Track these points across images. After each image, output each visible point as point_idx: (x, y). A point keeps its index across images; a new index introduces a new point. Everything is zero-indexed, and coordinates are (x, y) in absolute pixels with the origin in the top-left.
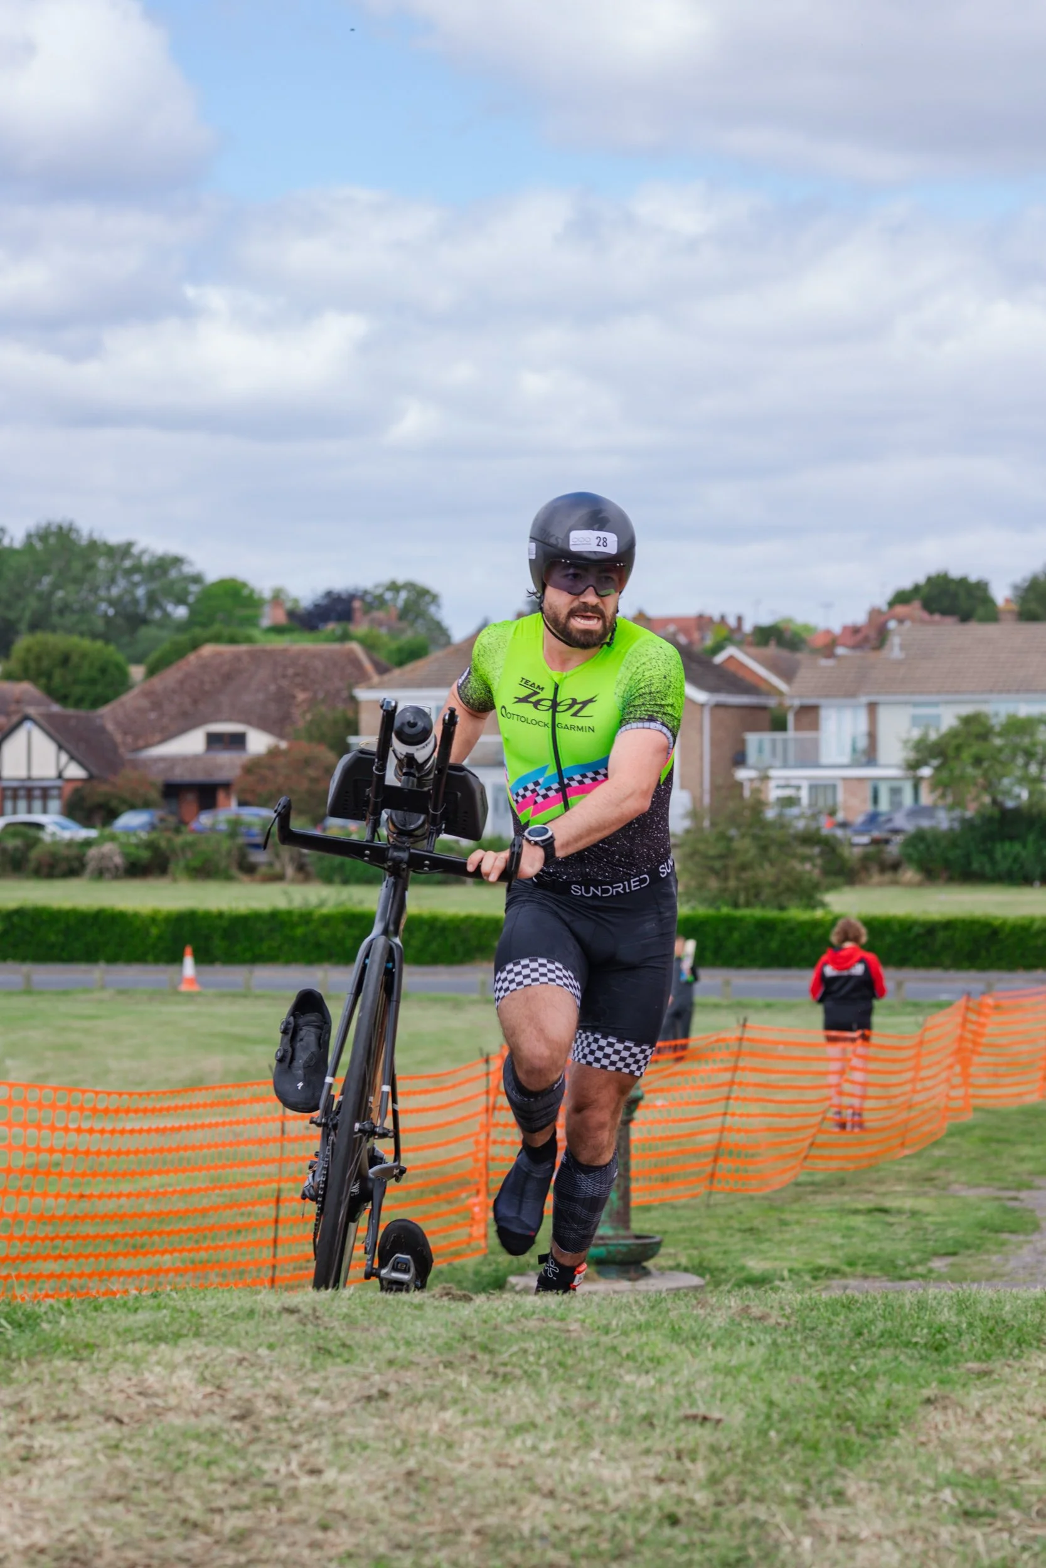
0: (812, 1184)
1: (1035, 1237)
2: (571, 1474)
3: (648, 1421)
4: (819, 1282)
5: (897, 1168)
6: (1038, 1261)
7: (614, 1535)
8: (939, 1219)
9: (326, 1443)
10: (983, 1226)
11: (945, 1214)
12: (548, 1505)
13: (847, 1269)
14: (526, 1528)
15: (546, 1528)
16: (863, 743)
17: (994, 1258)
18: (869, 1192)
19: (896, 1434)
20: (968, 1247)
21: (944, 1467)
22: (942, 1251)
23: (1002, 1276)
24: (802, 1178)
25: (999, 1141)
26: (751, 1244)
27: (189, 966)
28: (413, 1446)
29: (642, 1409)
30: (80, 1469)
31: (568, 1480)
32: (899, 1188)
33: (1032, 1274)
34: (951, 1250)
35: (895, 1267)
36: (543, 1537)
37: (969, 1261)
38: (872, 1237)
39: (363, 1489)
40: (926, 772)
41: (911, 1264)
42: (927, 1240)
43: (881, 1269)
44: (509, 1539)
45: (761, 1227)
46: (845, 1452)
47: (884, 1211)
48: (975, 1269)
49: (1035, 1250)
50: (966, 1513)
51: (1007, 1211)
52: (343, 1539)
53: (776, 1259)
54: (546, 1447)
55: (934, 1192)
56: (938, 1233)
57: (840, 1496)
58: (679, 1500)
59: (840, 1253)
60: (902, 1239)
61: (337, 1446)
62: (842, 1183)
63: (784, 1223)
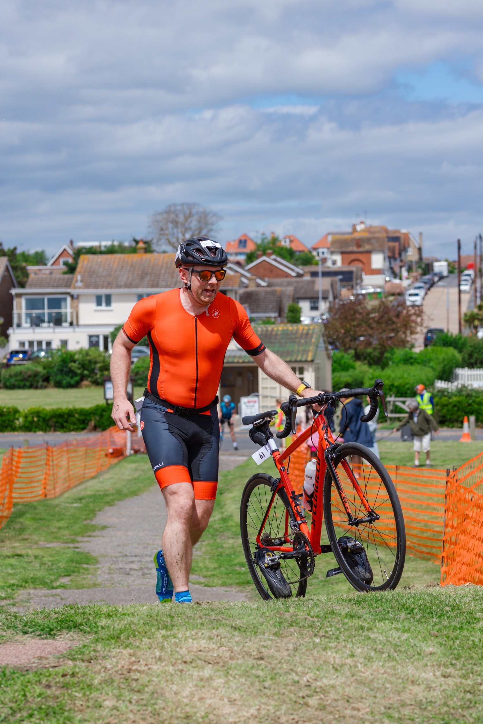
1: (99, 566)
5: (4, 535)
6: (111, 577)
8: (50, 559)
10: (72, 561)
11: (50, 556)
13: (24, 584)
17: (89, 576)
18: (3, 547)
20: (74, 572)
22: (63, 575)
23: (99, 585)
25: (41, 519)
32: (17, 544)
33: (113, 584)
34: (67, 574)
35: (47, 583)
37: (79, 579)
38: (25, 569)
41: (52, 581)
42: (52, 569)
43: (41, 584)
47: (20, 556)
48: (84, 582)
49: (104, 572)
51: (78, 553)
55: (35, 546)
56: (54, 566)
60: (40, 570)
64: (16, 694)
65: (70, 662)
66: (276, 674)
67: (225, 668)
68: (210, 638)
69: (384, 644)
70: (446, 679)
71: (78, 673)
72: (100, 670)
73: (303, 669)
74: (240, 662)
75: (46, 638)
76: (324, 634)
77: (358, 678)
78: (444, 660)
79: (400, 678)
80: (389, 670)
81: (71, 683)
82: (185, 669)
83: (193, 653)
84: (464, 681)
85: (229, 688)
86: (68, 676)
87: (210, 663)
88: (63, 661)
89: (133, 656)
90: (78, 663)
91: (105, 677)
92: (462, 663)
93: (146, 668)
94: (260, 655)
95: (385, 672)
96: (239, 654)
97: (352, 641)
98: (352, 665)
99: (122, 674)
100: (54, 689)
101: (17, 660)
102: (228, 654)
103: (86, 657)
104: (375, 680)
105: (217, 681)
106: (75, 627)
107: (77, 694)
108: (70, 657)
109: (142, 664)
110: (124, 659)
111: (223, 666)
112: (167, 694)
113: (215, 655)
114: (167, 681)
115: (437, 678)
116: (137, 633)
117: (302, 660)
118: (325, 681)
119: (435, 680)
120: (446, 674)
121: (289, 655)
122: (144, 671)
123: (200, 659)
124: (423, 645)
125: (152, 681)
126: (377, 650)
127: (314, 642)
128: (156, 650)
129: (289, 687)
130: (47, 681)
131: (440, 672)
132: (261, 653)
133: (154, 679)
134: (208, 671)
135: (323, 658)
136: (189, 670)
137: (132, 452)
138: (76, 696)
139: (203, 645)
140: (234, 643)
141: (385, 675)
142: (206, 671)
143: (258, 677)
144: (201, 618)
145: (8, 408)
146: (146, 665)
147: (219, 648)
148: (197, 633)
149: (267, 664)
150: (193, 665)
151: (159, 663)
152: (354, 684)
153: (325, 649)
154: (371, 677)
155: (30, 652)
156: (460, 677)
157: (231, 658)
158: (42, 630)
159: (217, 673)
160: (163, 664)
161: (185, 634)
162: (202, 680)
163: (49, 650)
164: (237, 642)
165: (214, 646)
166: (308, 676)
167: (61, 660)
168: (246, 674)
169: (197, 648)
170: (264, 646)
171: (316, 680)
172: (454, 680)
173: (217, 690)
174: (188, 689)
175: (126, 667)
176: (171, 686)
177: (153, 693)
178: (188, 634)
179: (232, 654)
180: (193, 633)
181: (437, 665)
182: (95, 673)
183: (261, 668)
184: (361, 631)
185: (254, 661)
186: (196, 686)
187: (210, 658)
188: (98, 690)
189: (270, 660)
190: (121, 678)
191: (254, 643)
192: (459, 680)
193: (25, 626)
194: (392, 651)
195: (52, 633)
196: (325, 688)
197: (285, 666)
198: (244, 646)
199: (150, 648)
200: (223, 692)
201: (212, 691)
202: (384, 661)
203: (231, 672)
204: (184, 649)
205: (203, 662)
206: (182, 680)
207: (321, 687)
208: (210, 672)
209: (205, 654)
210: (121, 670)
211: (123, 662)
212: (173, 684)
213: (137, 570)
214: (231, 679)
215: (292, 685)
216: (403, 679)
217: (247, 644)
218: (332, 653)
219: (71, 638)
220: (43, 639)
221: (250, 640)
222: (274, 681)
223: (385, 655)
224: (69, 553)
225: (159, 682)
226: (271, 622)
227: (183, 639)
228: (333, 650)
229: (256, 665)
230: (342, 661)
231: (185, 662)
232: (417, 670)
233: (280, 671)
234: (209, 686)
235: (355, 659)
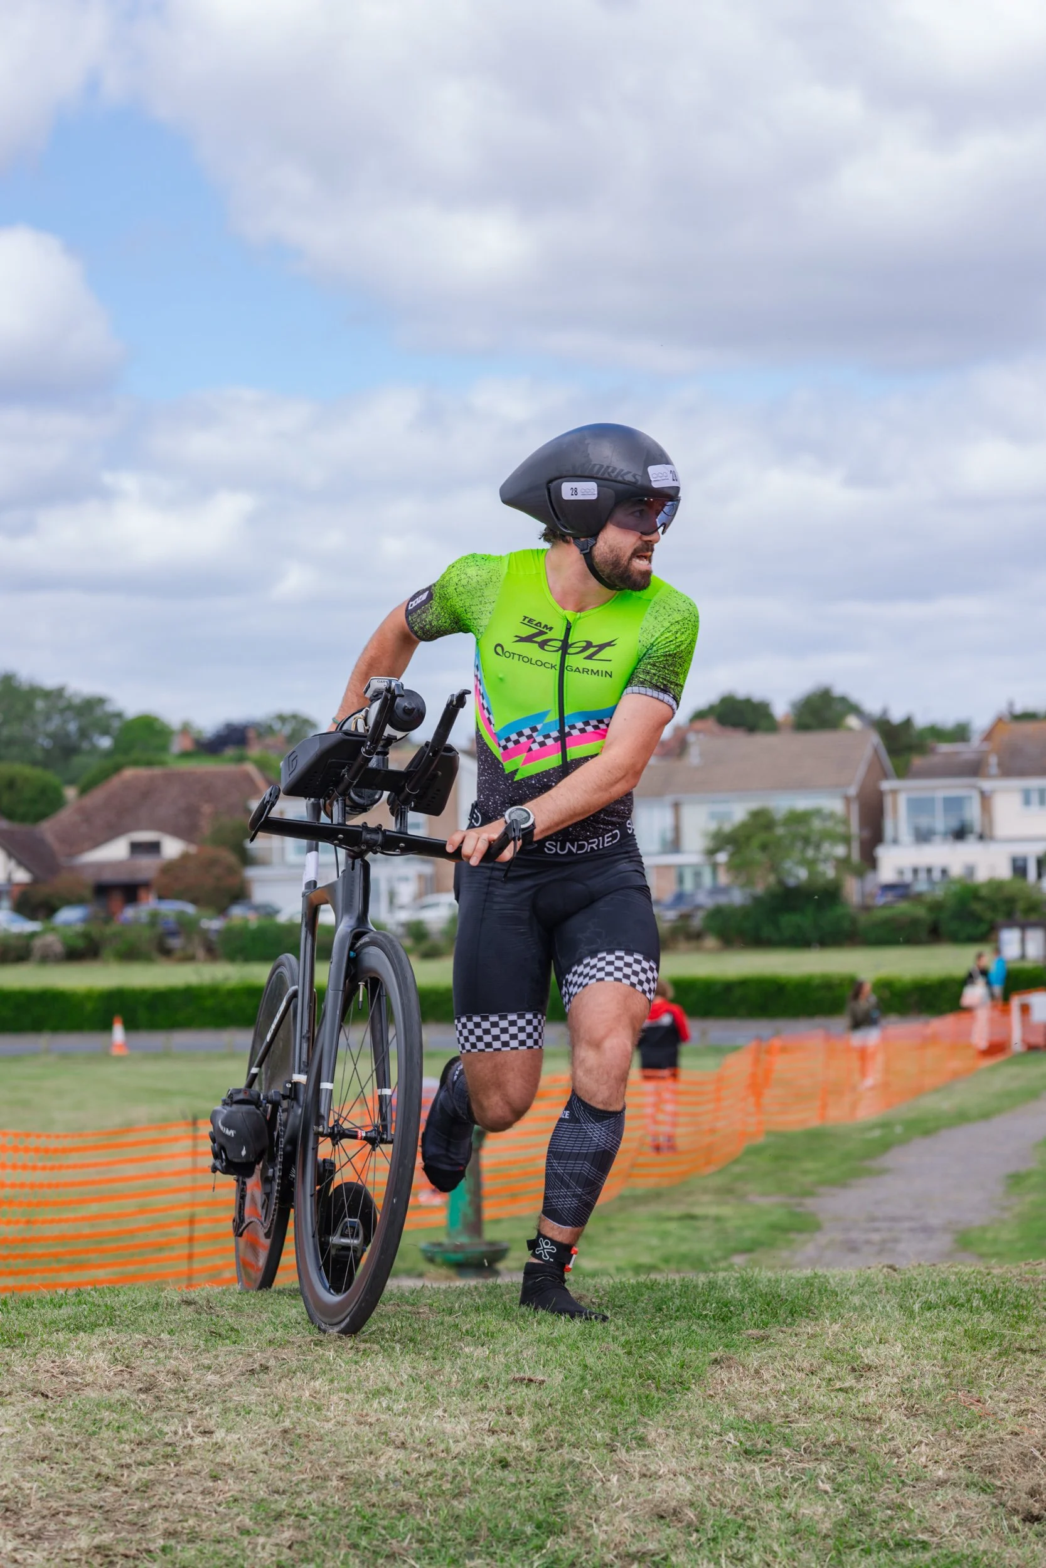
0: (634, 1197)
1: (817, 1235)
2: (419, 1428)
3: (484, 1384)
5: (704, 1182)
7: (454, 1478)
8: (738, 1223)
9: (216, 1408)
10: (774, 1227)
11: (742, 1219)
12: (401, 1455)
13: (662, 1266)
14: (382, 1474)
15: (398, 1473)
16: (669, 835)
17: (785, 1254)
19: (688, 1389)
20: (762, 1245)
21: (729, 1414)
22: (741, 1250)
24: (626, 1193)
25: (787, 1158)
27: (118, 1033)
28: (289, 1408)
29: (478, 1374)
30: (12, 1436)
31: (417, 1433)
32: (706, 1198)
34: (748, 1247)
35: (703, 1263)
36: (395, 1481)
37: (764, 1255)
39: (247, 1445)
40: (722, 857)
41: (715, 1260)
42: (728, 1240)
43: (692, 1265)
44: (368, 1483)
46: (646, 1404)
47: (692, 1217)
49: (817, 1245)
50: (746, 1452)
51: (794, 1215)
52: (231, 1486)
54: (398, 1407)
55: (734, 1201)
56: (737, 1234)
57: (642, 1441)
58: (508, 1447)
59: (657, 1253)
60: (708, 1240)
61: (226, 1411)
62: (658, 1196)
137: (1024, 1048)
224: (778, 1215)
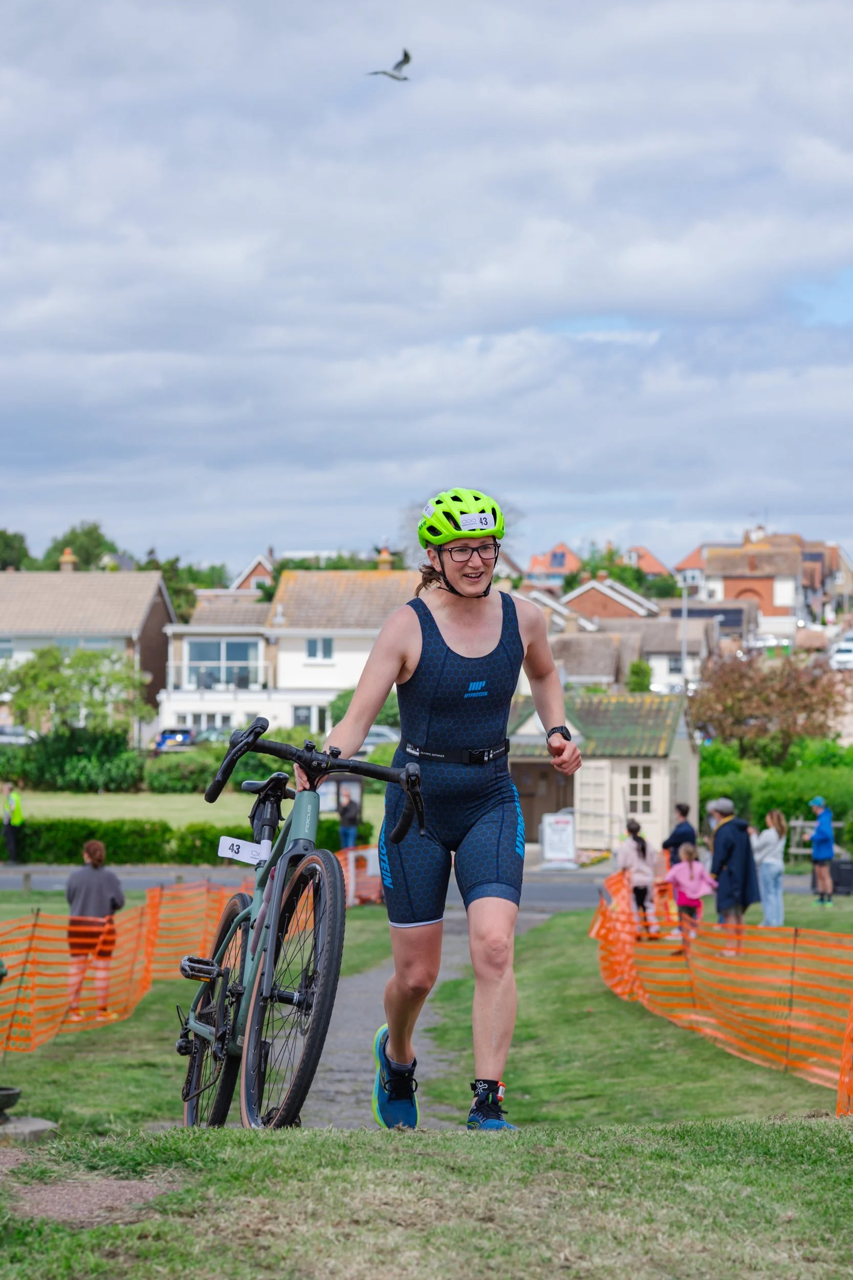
0: (68, 1044)
4: (140, 1123)
18: (126, 1050)
24: (59, 1040)
26: (67, 1095)
38: (159, 1087)
40: (6, 697)
45: (63, 1080)
53: (95, 1106)
59: (144, 1101)
62: (94, 1044)
63: (78, 1077)
64: (55, 1266)
65: (157, 1216)
66: (513, 1246)
67: (425, 1233)
68: (407, 1184)
69: (709, 1203)
70: (812, 1265)
71: (165, 1233)
72: (207, 1231)
73: (561, 1238)
74: (451, 1224)
75: (127, 1178)
76: (606, 1183)
77: (656, 1257)
78: (809, 1233)
79: (729, 1259)
80: (711, 1246)
81: (153, 1249)
82: (355, 1233)
83: (372, 1207)
84: (841, 1268)
85: (426, 1266)
86: (150, 1239)
87: (399, 1224)
88: (146, 1213)
89: (268, 1209)
90: (171, 1218)
91: (214, 1241)
92: (841, 1238)
93: (288, 1229)
94: (488, 1214)
95: (704, 1250)
96: (453, 1211)
97: (653, 1196)
98: (647, 1235)
99: (245, 1238)
100: (121, 1259)
101: (71, 1211)
102: (433, 1211)
103: (187, 1208)
104: (686, 1261)
105: (408, 1254)
106: (178, 1160)
107: (160, 1268)
108: (157, 1207)
109: (281, 1223)
110: (251, 1214)
111: (422, 1230)
112: (317, 1273)
113: (411, 1212)
114: (320, 1251)
115: (795, 1262)
116: (280, 1172)
117: (561, 1225)
118: (597, 1260)
119: (792, 1265)
120: (810, 1256)
121: (540, 1215)
122: (283, 1234)
123: (384, 1218)
124: (776, 1206)
125: (295, 1250)
126: (695, 1213)
127: (587, 1195)
128: (308, 1201)
129: (532, 1269)
130: (112, 1245)
131: (801, 1253)
132: (490, 1210)
133: (298, 1247)
134: (394, 1237)
135: (599, 1224)
136: (359, 1235)
137: (357, 901)
138: (158, 1272)
139: (393, 1195)
140: (447, 1194)
141: (704, 1255)
142: (390, 1238)
143: (478, 1249)
144: (396, 1150)
145: (153, 824)
146: (288, 1224)
147: (419, 1200)
148: (384, 1175)
149: (499, 1229)
150: (370, 1226)
151: (310, 1221)
152: (647, 1267)
153: (603, 1209)
154: (678, 1256)
155: (95, 1200)
156: (836, 1261)
157: (439, 1217)
158: (122, 1164)
159: (410, 1242)
160: (319, 1223)
161: (363, 1176)
162: (380, 1251)
163: (128, 1196)
164: (452, 1192)
165: (410, 1196)
166: (567, 1251)
167: (144, 1212)
168: (460, 1242)
169: (381, 1199)
170: (496, 1199)
171: (581, 1258)
172: (825, 1265)
173: (404, 1269)
174: (355, 1266)
175: (252, 1227)
176: (327, 1260)
177: (293, 1271)
178: (370, 1175)
179: (441, 1211)
180: (379, 1174)
181: (797, 1240)
182: (198, 1234)
183: (487, 1235)
184: (671, 1180)
185: (478, 1224)
186: (371, 1261)
187: (401, 1215)
188: (199, 1262)
189: (505, 1223)
190: (241, 1245)
191: (481, 1193)
192: (834, 1266)
193: (94, 1156)
194: (722, 1213)
195: (139, 1168)
196: (594, 1272)
197: (529, 1233)
198: (463, 1198)
199: (298, 1197)
200: (416, 1273)
201: (396, 1270)
202: (706, 1230)
203: (433, 1240)
204: (357, 1201)
205: (387, 1223)
206: (345, 1249)
207: (588, 1270)
208: (397, 1239)
209: (392, 1209)
210: (243, 1231)
211: (248, 1218)
212: (329, 1256)
213: (346, 1094)
214: (433, 1251)
215: (539, 1266)
216: (734, 1261)
217: (469, 1195)
218: (616, 1214)
219: (170, 1179)
220: (122, 1179)
221: (476, 1189)
222: (508, 1258)
223: (708, 1221)
225: (306, 1252)
226: (517, 1162)
227: (359, 1184)
228: (618, 1210)
229: (478, 1230)
230: (631, 1228)
231: (357, 1222)
232: (761, 1246)
233: (522, 1242)
234: (392, 1263)
235: (654, 1226)
